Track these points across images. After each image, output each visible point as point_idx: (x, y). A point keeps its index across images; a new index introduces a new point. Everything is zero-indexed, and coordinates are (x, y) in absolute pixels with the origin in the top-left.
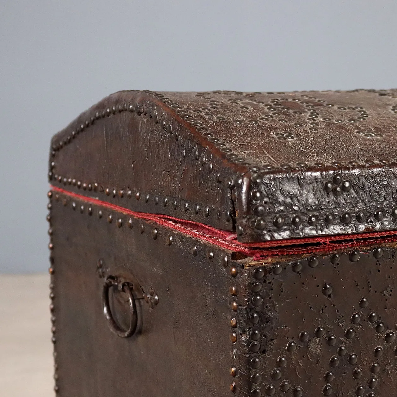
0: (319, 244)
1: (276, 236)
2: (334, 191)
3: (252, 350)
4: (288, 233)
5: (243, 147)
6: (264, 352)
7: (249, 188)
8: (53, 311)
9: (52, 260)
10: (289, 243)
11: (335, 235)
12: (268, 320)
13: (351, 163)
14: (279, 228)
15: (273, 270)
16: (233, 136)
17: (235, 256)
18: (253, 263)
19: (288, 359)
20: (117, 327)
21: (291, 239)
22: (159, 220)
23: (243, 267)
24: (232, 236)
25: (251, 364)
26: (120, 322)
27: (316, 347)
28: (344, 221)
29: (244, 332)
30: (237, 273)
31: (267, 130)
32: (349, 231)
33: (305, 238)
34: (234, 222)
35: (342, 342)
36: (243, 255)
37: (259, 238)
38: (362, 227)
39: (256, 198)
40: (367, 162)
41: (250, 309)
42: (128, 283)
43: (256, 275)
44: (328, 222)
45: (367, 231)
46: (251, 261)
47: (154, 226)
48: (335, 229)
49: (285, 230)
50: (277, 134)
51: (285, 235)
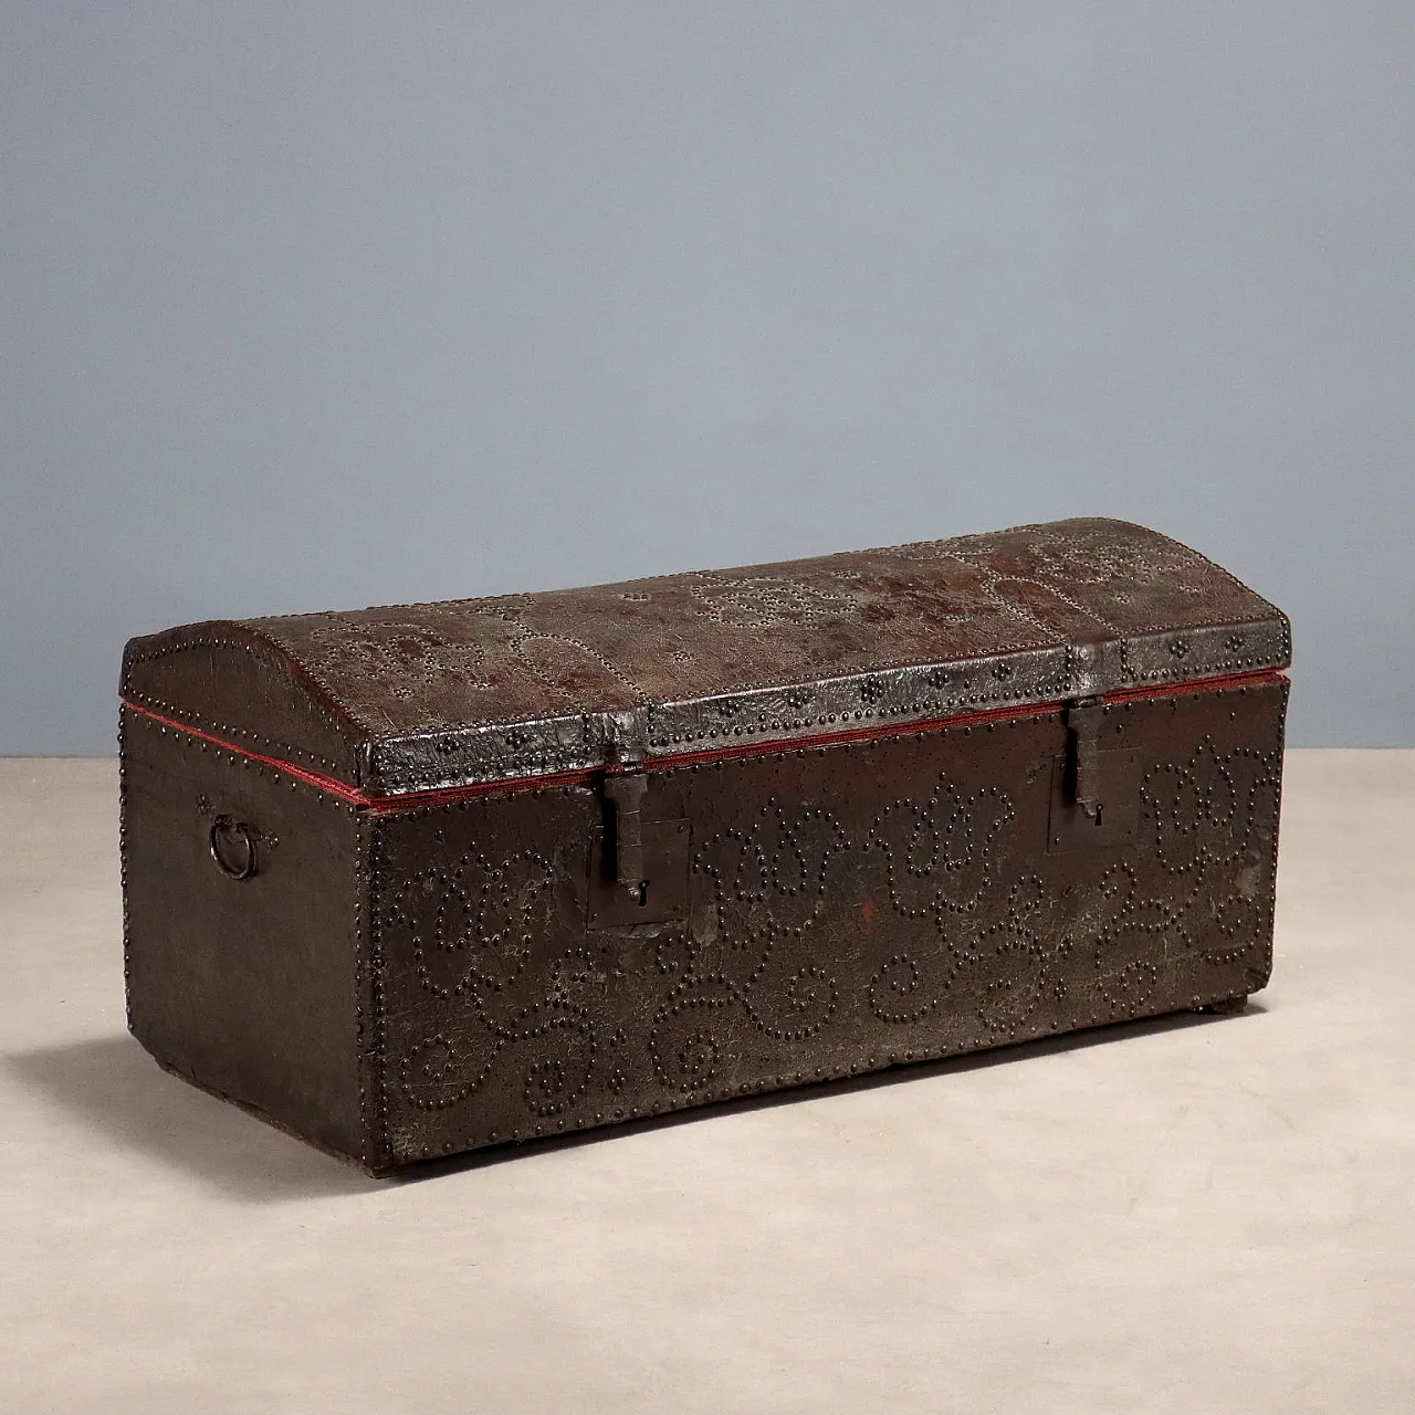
0: (430, 796)
1: (395, 792)
2: (446, 750)
3: (375, 888)
4: (405, 789)
5: (367, 710)
6: (385, 889)
7: (372, 752)
8: (123, 849)
9: (124, 788)
10: (406, 797)
11: (445, 789)
12: (388, 862)
13: (460, 724)
14: (397, 784)
15: (394, 820)
16: (355, 697)
17: (360, 807)
18: (375, 814)
19: (405, 896)
20: (227, 869)
21: (407, 793)
22: (279, 764)
23: (366, 817)
24: (357, 790)
25: (374, 901)
26: (228, 863)
27: (429, 886)
28: (454, 776)
29: (367, 873)
30: (361, 823)
31: (386, 686)
32: (458, 784)
33: (419, 792)
34: (359, 780)
35: (453, 881)
36: (366, 807)
37: (381, 794)
38: (470, 780)
39: (379, 761)
40: (475, 722)
41: (373, 853)
42: (242, 824)
43: (378, 825)
44: (440, 778)
45: (475, 783)
46: (374, 812)
47: (276, 770)
48: (446, 784)
49: (402, 787)
50: (395, 691)
51: (403, 791)
